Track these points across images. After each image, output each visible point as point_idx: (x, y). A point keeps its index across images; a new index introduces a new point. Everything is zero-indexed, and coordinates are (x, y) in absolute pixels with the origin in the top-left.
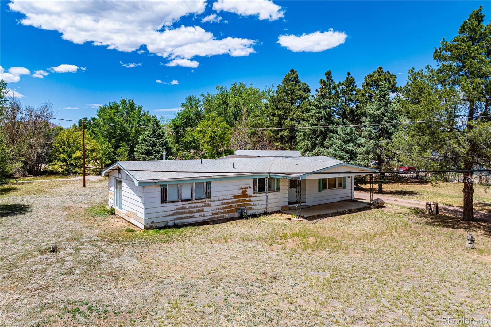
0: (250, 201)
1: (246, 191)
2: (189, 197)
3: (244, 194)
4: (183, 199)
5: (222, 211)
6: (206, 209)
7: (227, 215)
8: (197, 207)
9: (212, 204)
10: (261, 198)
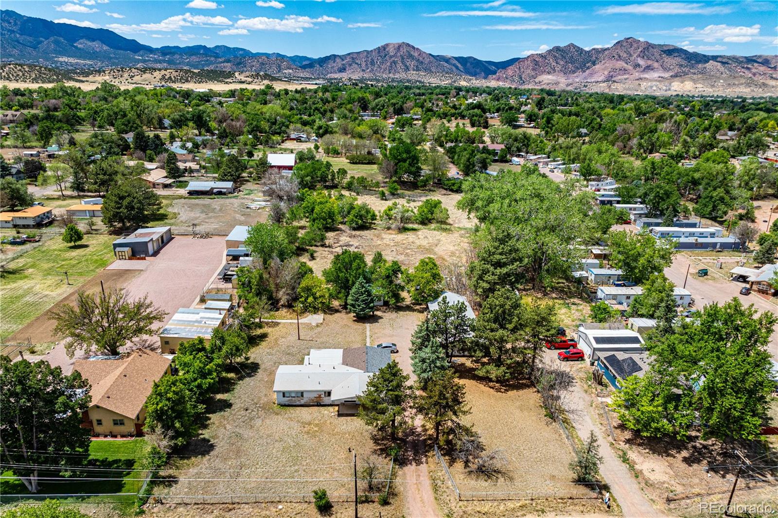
0: (323, 399)
1: (320, 396)
2: (294, 396)
5: (309, 402)
6: (301, 400)
7: (311, 404)
8: (298, 400)
9: (304, 399)
10: (328, 399)
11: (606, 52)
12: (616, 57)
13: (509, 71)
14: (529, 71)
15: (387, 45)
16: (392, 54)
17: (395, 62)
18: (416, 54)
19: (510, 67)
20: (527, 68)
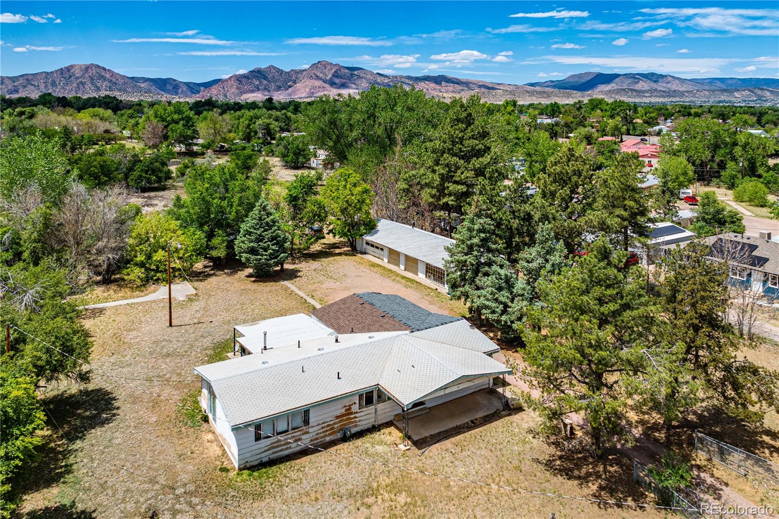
0: (355, 417)
1: (350, 409)
2: (285, 428)
3: (348, 411)
4: (278, 431)
5: (322, 435)
6: (303, 437)
7: (328, 439)
8: (294, 437)
9: (311, 430)
10: (368, 412)
11: (304, 73)
12: (314, 76)
13: (213, 90)
14: (233, 90)
15: (72, 66)
16: (79, 75)
17: (83, 84)
18: (108, 76)
19: (214, 87)
20: (232, 86)
